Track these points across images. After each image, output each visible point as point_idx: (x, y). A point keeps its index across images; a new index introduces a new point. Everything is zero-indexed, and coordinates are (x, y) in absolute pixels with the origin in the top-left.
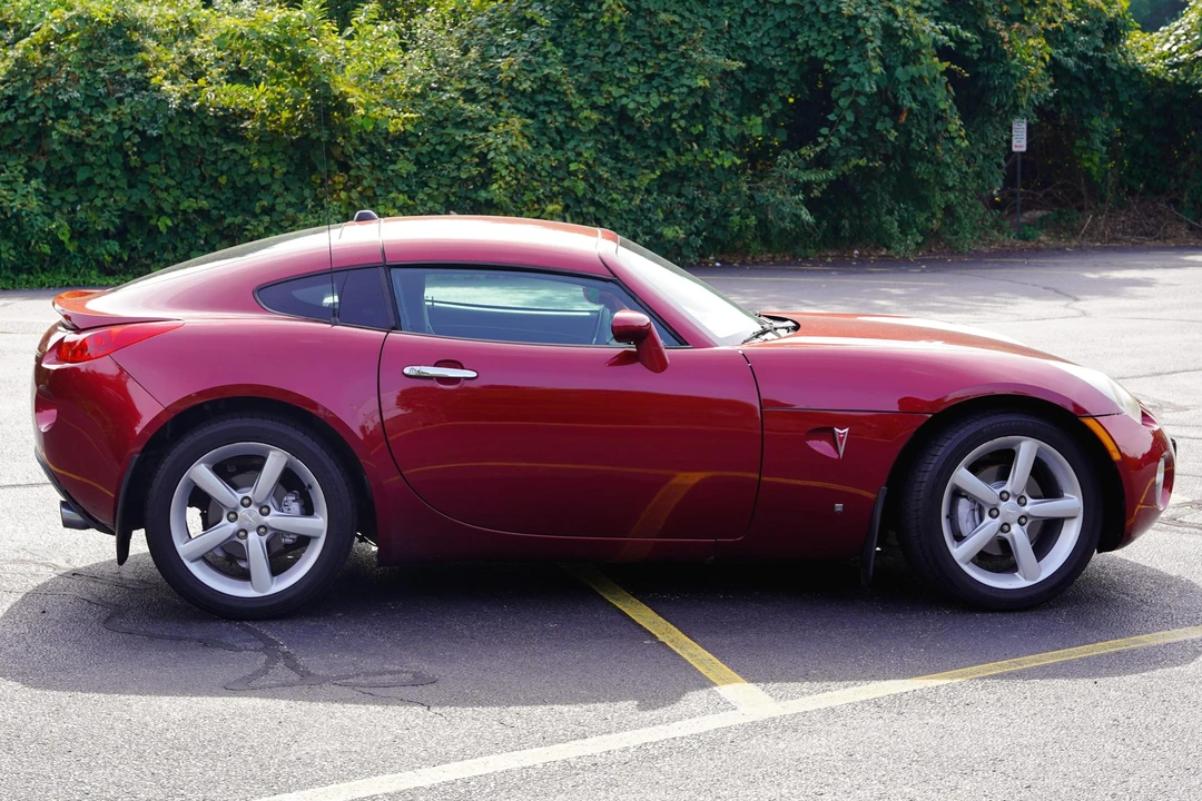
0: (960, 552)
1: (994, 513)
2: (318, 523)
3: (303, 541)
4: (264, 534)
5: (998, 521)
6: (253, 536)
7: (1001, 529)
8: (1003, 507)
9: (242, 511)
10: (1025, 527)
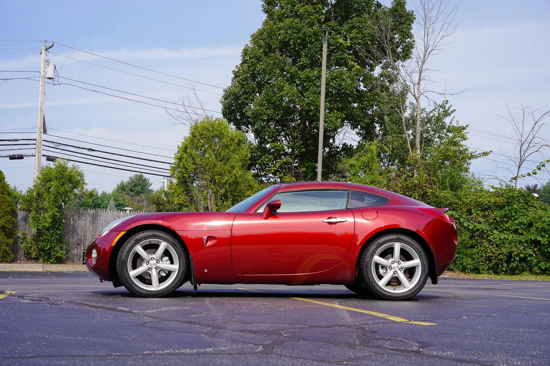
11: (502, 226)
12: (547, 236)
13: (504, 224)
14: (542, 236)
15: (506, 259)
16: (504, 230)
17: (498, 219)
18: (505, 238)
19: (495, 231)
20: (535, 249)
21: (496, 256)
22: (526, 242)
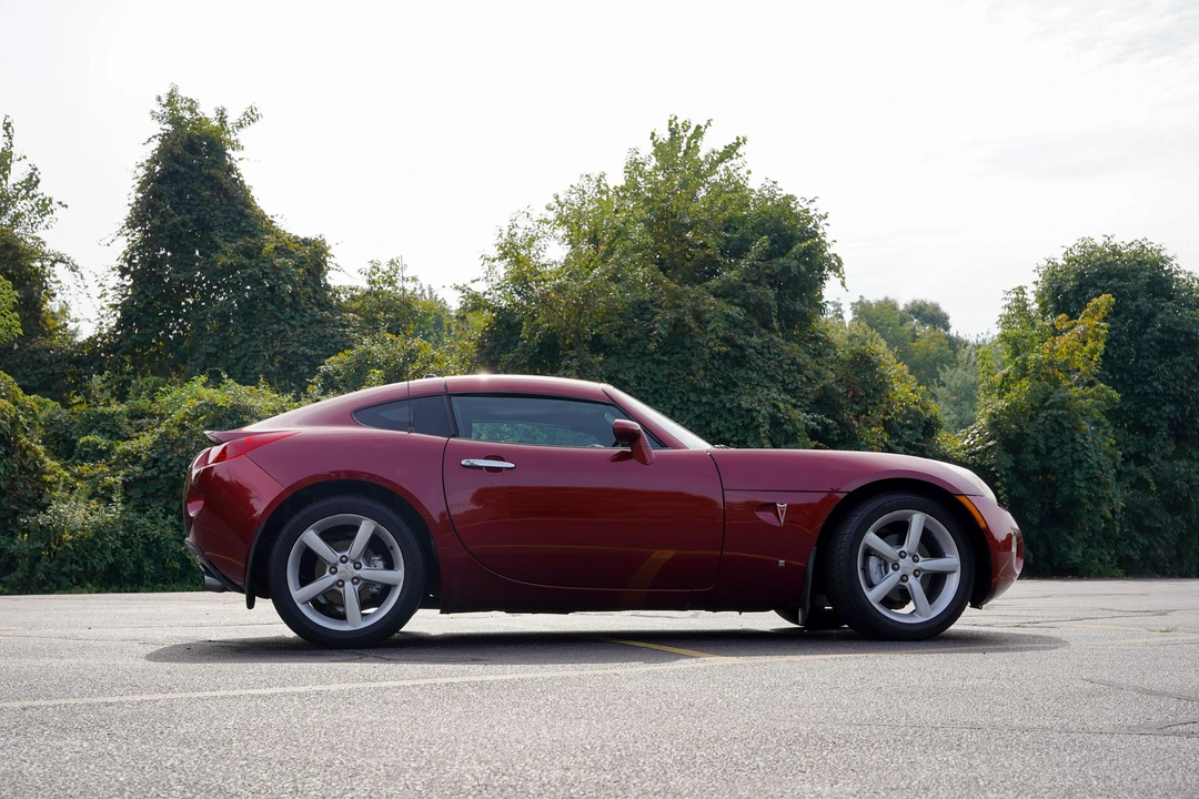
0: (873, 596)
1: (896, 567)
2: (397, 575)
3: (387, 589)
4: (357, 583)
5: (900, 573)
6: (348, 585)
7: (902, 579)
8: (902, 562)
9: (341, 567)
10: (919, 578)
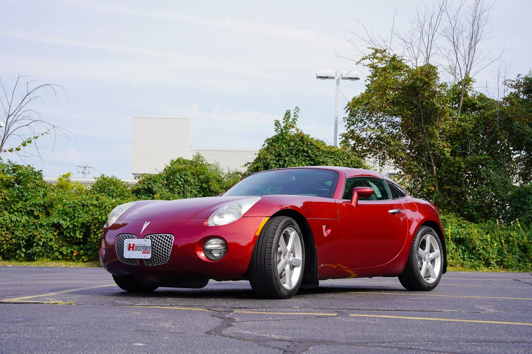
11: (13, 206)
12: (68, 220)
13: (14, 205)
14: (64, 219)
15: (25, 243)
16: (15, 211)
17: (8, 198)
18: (17, 220)
19: (5, 212)
20: (55, 234)
21: (8, 240)
22: (48, 225)
